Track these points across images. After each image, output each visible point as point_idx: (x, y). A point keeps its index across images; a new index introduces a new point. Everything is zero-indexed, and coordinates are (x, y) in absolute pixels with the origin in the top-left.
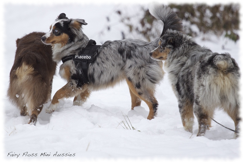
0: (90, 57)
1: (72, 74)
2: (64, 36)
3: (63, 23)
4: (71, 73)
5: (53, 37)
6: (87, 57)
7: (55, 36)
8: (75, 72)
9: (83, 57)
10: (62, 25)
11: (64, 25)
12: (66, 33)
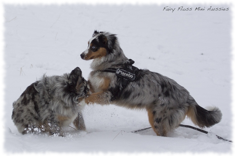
0: (132, 77)
1: (110, 87)
2: (101, 50)
3: (98, 38)
4: (110, 85)
5: (91, 53)
6: (129, 76)
7: (93, 52)
8: (114, 86)
9: (125, 74)
10: (98, 40)
11: (99, 41)
12: (102, 47)
